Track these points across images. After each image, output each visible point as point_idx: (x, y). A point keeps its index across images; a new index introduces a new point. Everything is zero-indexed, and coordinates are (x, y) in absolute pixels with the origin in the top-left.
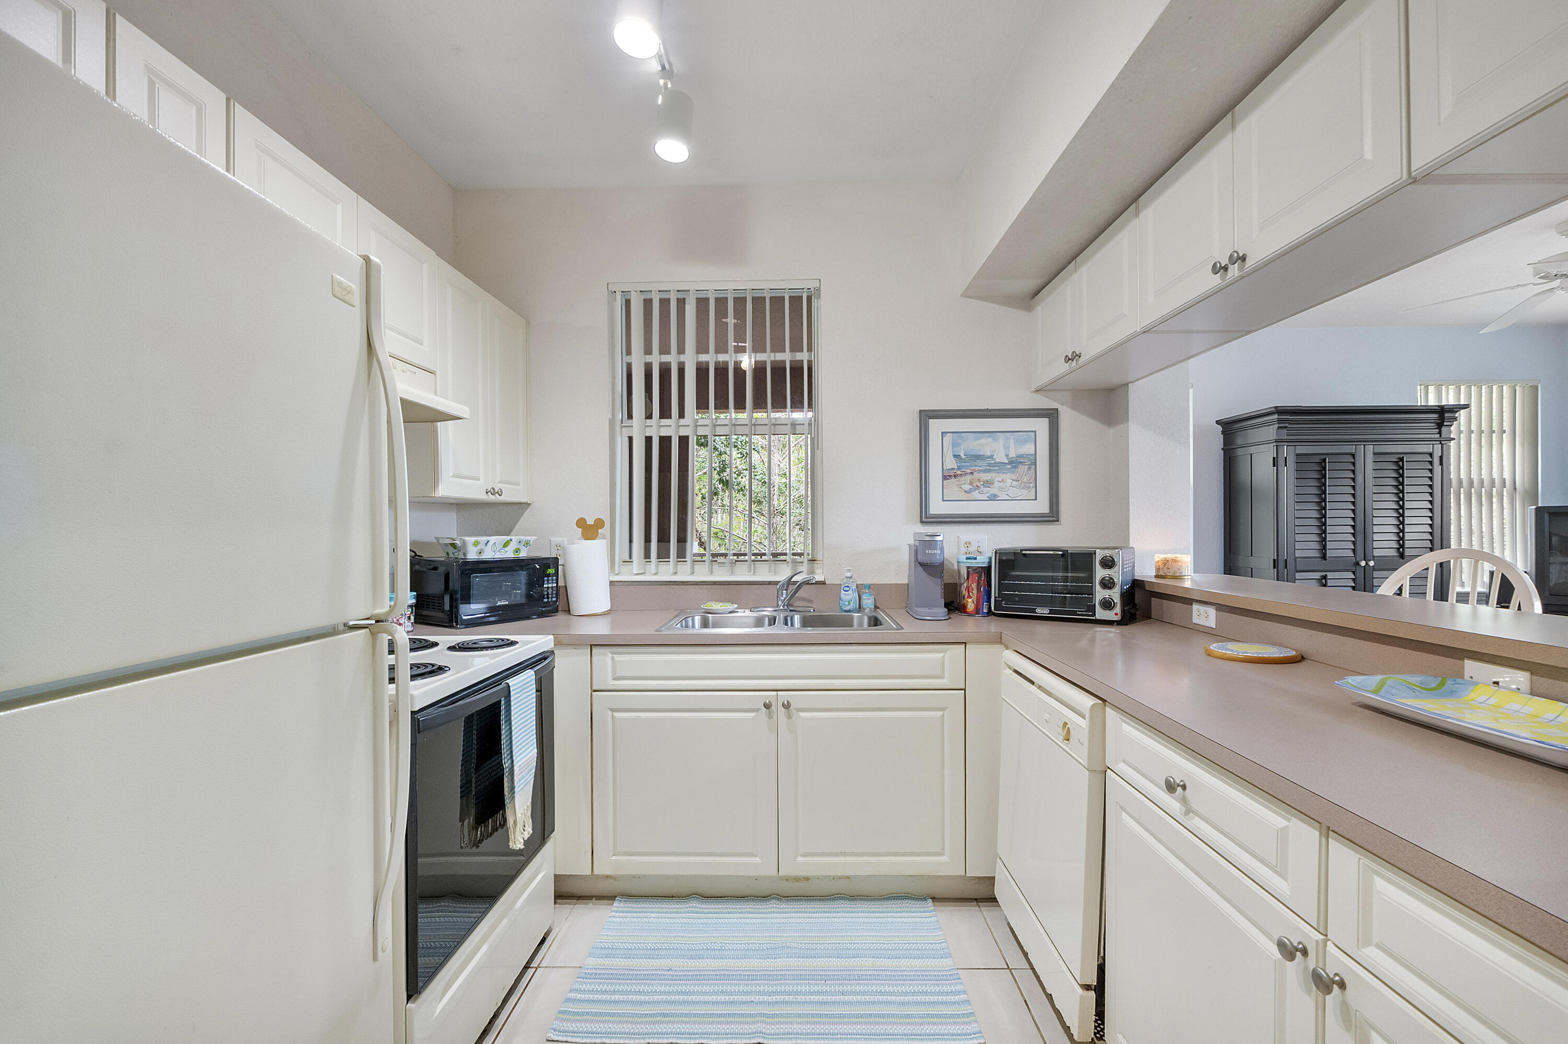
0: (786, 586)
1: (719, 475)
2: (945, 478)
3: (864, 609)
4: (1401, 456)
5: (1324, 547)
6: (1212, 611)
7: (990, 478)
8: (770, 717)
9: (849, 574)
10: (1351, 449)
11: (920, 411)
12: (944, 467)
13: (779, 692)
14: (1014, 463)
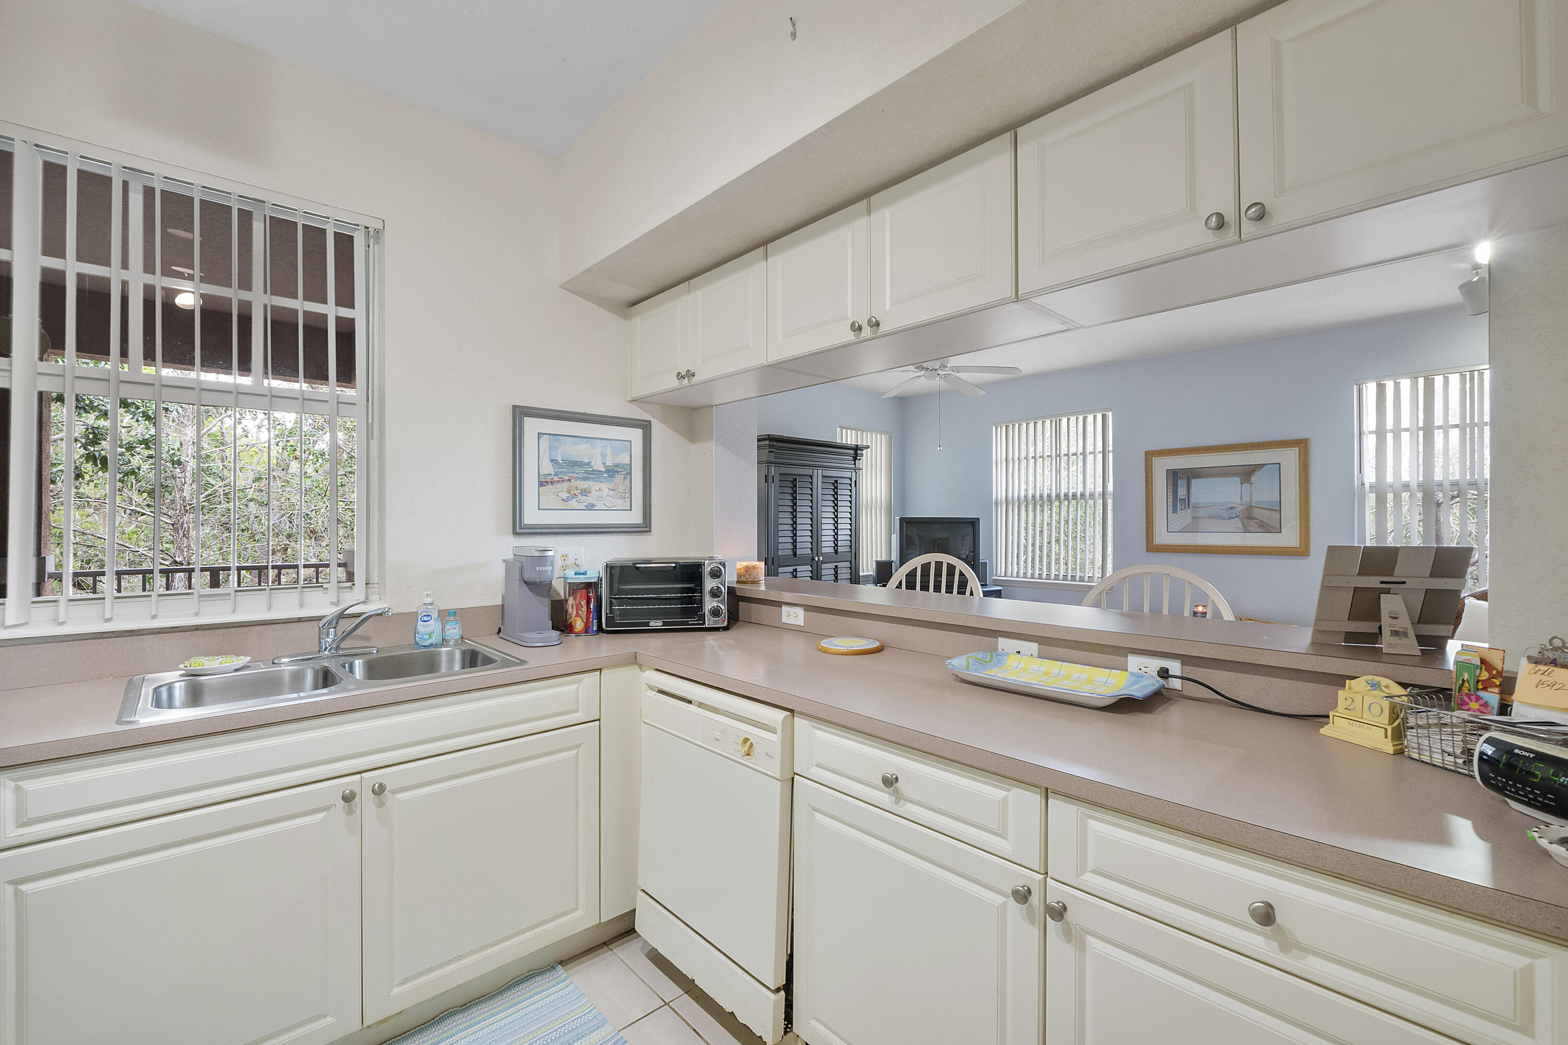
0: (334, 622)
1: (85, 449)
2: (541, 484)
3: (447, 641)
4: (836, 479)
5: (795, 547)
6: (800, 612)
7: (587, 486)
8: (351, 812)
9: (429, 600)
10: (808, 471)
11: (514, 406)
12: (540, 472)
13: (363, 775)
14: (611, 472)
